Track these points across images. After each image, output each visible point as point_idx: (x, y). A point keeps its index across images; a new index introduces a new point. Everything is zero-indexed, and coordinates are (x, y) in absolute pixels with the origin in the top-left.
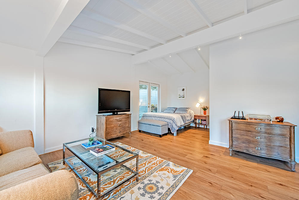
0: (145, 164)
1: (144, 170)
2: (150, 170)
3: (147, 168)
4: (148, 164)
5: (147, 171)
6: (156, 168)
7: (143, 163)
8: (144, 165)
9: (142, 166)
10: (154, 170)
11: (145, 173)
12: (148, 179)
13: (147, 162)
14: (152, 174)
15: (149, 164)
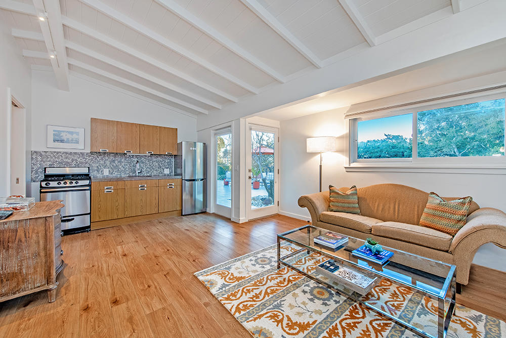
0: (266, 293)
1: (269, 281)
2: (259, 279)
3: (264, 283)
4: (260, 293)
5: (265, 279)
6: (249, 282)
7: (271, 296)
8: (269, 291)
9: (272, 288)
10: (252, 280)
11: (267, 277)
12: (266, 269)
13: (261, 297)
14: (258, 275)
15: (257, 292)
